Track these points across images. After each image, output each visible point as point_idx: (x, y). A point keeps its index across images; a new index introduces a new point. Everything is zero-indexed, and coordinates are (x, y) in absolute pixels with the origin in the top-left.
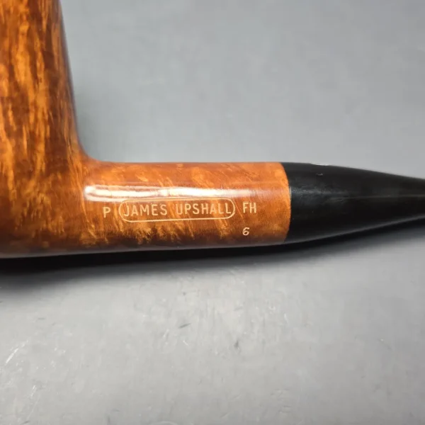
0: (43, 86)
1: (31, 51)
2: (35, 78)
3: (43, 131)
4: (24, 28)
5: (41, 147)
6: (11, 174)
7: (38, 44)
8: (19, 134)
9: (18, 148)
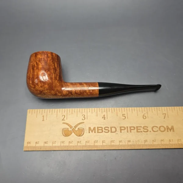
0: (59, 68)
1: (57, 63)
2: (58, 67)
3: (58, 74)
4: (56, 60)
5: (58, 76)
6: (54, 79)
7: (58, 63)
8: (55, 73)
9: (55, 75)
